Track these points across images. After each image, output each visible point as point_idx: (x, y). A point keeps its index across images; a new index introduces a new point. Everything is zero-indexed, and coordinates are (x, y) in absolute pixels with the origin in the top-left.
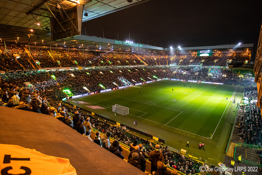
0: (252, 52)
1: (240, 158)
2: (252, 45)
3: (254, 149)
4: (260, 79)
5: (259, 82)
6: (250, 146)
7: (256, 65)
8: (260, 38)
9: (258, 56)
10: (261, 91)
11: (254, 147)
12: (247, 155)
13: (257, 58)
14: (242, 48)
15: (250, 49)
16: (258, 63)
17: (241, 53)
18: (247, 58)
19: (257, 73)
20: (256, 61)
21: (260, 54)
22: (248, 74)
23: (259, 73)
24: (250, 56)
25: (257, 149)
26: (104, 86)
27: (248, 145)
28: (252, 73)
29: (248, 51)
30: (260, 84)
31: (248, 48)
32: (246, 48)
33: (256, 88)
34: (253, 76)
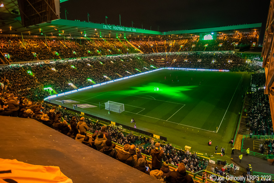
0: (260, 33)
1: (248, 151)
2: (259, 25)
3: (262, 140)
4: (268, 63)
5: (267, 66)
6: (258, 137)
7: (264, 47)
8: (269, 16)
9: (266, 37)
10: (269, 76)
11: (262, 137)
12: (255, 147)
13: (265, 40)
14: (250, 29)
15: (258, 29)
16: (267, 45)
17: (248, 34)
18: (255, 40)
19: (265, 57)
20: (264, 44)
21: (269, 34)
22: (256, 59)
23: (267, 57)
24: (258, 37)
25: (265, 139)
26: (93, 80)
27: (255, 136)
28: (260, 57)
29: (255, 32)
30: (268, 69)
31: (256, 28)
32: (254, 28)
33: (265, 73)
34: (261, 60)
